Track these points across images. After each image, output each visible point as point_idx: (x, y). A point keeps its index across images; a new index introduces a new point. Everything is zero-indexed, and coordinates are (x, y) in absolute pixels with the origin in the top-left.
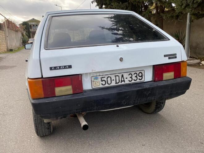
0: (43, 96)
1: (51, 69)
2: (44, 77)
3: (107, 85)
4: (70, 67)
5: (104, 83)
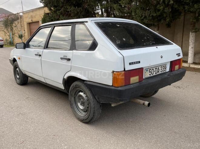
0: (124, 85)
1: (130, 64)
2: (126, 70)
3: (152, 75)
4: (139, 62)
5: (150, 73)
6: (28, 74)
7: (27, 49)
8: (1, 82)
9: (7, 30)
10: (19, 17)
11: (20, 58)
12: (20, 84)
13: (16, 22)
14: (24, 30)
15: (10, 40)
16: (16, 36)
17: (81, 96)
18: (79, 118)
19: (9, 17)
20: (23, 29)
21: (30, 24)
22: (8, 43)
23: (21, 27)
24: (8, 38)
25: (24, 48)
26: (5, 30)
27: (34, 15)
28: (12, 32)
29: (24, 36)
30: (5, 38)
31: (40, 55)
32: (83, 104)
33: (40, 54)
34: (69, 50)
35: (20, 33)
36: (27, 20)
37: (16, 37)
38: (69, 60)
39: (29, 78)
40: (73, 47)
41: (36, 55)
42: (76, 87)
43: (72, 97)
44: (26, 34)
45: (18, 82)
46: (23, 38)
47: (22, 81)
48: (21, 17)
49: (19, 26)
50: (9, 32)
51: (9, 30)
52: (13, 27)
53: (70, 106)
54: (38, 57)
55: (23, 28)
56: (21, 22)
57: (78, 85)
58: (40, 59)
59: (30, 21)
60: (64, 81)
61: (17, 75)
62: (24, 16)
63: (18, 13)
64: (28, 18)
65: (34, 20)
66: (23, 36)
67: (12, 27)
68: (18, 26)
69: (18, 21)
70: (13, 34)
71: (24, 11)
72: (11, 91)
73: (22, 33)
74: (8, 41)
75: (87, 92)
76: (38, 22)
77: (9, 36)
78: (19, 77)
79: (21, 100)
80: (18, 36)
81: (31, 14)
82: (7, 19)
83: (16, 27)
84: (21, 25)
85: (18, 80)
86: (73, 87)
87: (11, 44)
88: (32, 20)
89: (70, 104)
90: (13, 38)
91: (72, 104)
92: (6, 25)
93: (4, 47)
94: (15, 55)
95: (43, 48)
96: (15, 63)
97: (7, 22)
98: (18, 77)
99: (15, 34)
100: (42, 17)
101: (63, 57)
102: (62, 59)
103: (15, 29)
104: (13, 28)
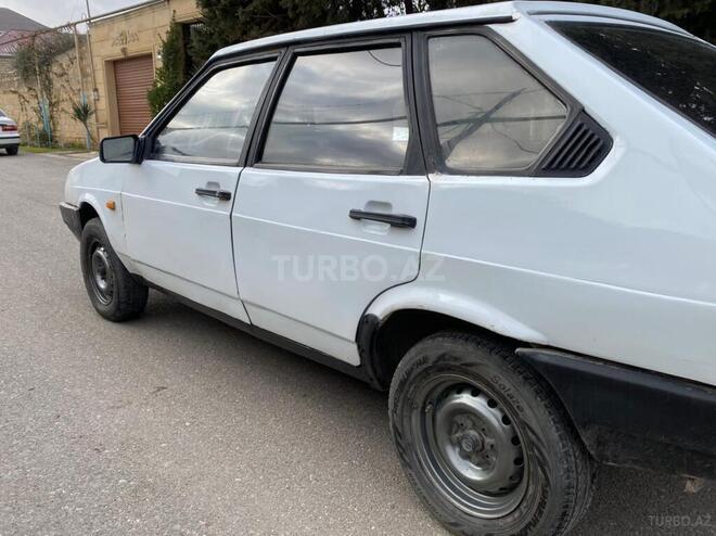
6: (150, 276)
7: (147, 163)
8: (29, 306)
9: (30, 89)
10: (76, 40)
11: (118, 205)
12: (114, 315)
13: (64, 60)
14: (96, 90)
15: (41, 126)
16: (63, 110)
17: (465, 411)
18: (456, 525)
19: (37, 41)
20: (91, 86)
21: (114, 65)
22: (33, 139)
23: (84, 75)
24: (34, 119)
25: (138, 159)
26: (24, 90)
27: (133, 29)
28: (49, 95)
29: (96, 110)
30: (23, 119)
31: (225, 196)
32: (479, 455)
33: (224, 188)
34: (401, 173)
35: (79, 100)
36: (106, 49)
37: (63, 115)
38: (407, 223)
39: (150, 290)
40: (425, 156)
41: (200, 192)
42: (442, 365)
43: (412, 409)
44: (103, 105)
45: (101, 308)
46: (92, 119)
47: (122, 306)
48: (82, 39)
49: (74, 72)
50: (36, 96)
51: (38, 87)
52: (51, 75)
53: (394, 455)
54: (211, 206)
55: (90, 79)
56: (81, 58)
57: (456, 359)
58: (229, 214)
59: (116, 53)
60: (366, 328)
61: (99, 278)
62: (96, 34)
63: (69, 25)
64: (111, 42)
65: (134, 49)
66: (93, 109)
67: (47, 78)
68: (70, 72)
69: (70, 53)
70: (51, 105)
71: (92, 16)
72: (79, 353)
73: (86, 100)
74: (34, 132)
75: (524, 405)
76: (149, 56)
77: (38, 111)
78: (110, 286)
79: (130, 403)
80: (72, 110)
81: (122, 26)
82: (31, 47)
83: (62, 75)
84: (82, 69)
85: (101, 300)
86: (420, 363)
87: (47, 140)
88: (124, 50)
89: (398, 444)
90: (52, 117)
91: (411, 445)
92: (26, 70)
93: (19, 152)
94: (89, 191)
95: (236, 161)
96: (90, 223)
97: (29, 59)
98: (102, 285)
99: (57, 103)
100: (165, 38)
101: (363, 210)
102: (359, 219)
103: (58, 86)
104: (50, 82)
